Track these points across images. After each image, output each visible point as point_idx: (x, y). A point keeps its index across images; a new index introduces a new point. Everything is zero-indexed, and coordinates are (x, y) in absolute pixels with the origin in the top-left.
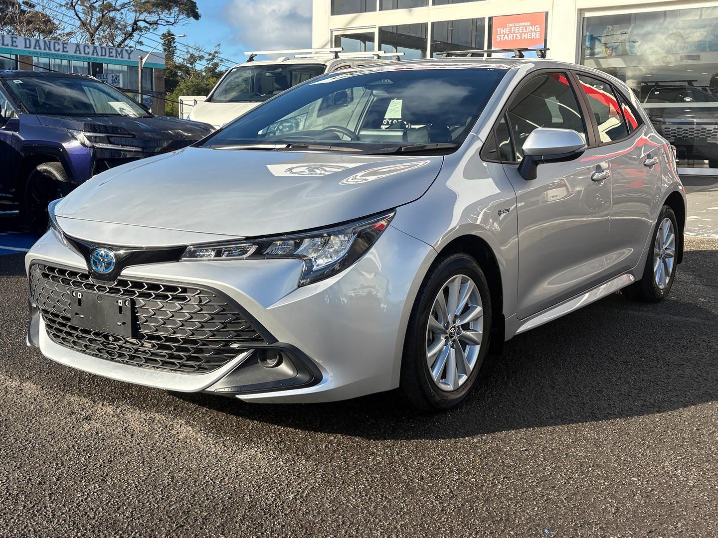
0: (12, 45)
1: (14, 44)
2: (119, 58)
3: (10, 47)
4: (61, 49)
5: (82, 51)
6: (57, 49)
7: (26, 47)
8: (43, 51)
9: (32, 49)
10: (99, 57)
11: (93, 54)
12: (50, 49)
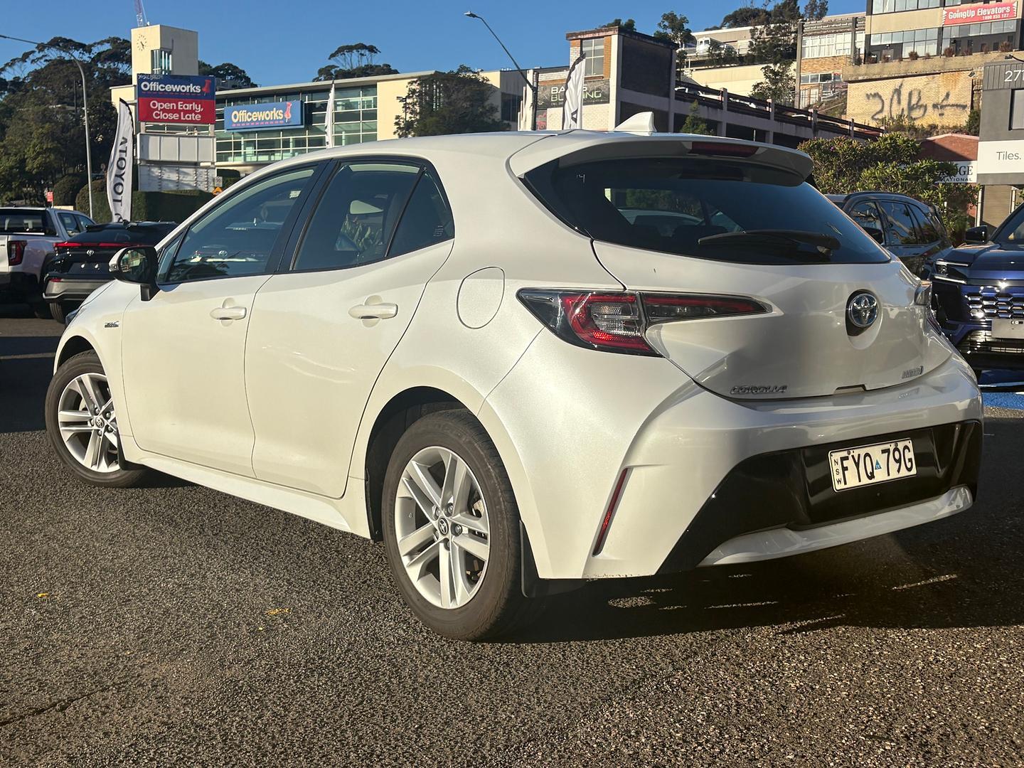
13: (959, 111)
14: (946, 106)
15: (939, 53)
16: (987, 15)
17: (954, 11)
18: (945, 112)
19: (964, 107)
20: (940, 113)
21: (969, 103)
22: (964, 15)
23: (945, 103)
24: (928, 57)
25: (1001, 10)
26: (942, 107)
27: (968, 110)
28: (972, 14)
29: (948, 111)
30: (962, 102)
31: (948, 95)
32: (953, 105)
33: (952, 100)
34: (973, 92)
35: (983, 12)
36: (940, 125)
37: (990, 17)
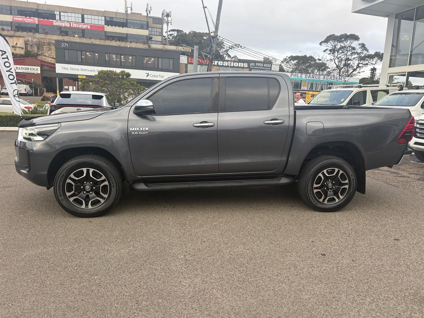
0: (301, 77)
1: (302, 77)
2: (340, 80)
3: (300, 78)
4: (318, 78)
5: (326, 78)
6: (316, 78)
7: (305, 77)
8: (311, 79)
9: (307, 78)
10: (332, 80)
11: (330, 79)
12: (314, 78)
13: (21, 49)
14: (16, 47)
15: (11, 30)
16: (26, 21)
17: (16, 17)
18: (16, 49)
19: (23, 48)
20: (15, 49)
21: (24, 47)
22: (19, 19)
23: (16, 46)
24: (8, 30)
25: (31, 20)
26: (15, 47)
27: (24, 50)
28: (22, 19)
29: (17, 49)
30: (22, 46)
31: (17, 44)
32: (19, 47)
33: (18, 45)
34: (25, 44)
35: (25, 20)
36: (15, 53)
37: (28, 22)
